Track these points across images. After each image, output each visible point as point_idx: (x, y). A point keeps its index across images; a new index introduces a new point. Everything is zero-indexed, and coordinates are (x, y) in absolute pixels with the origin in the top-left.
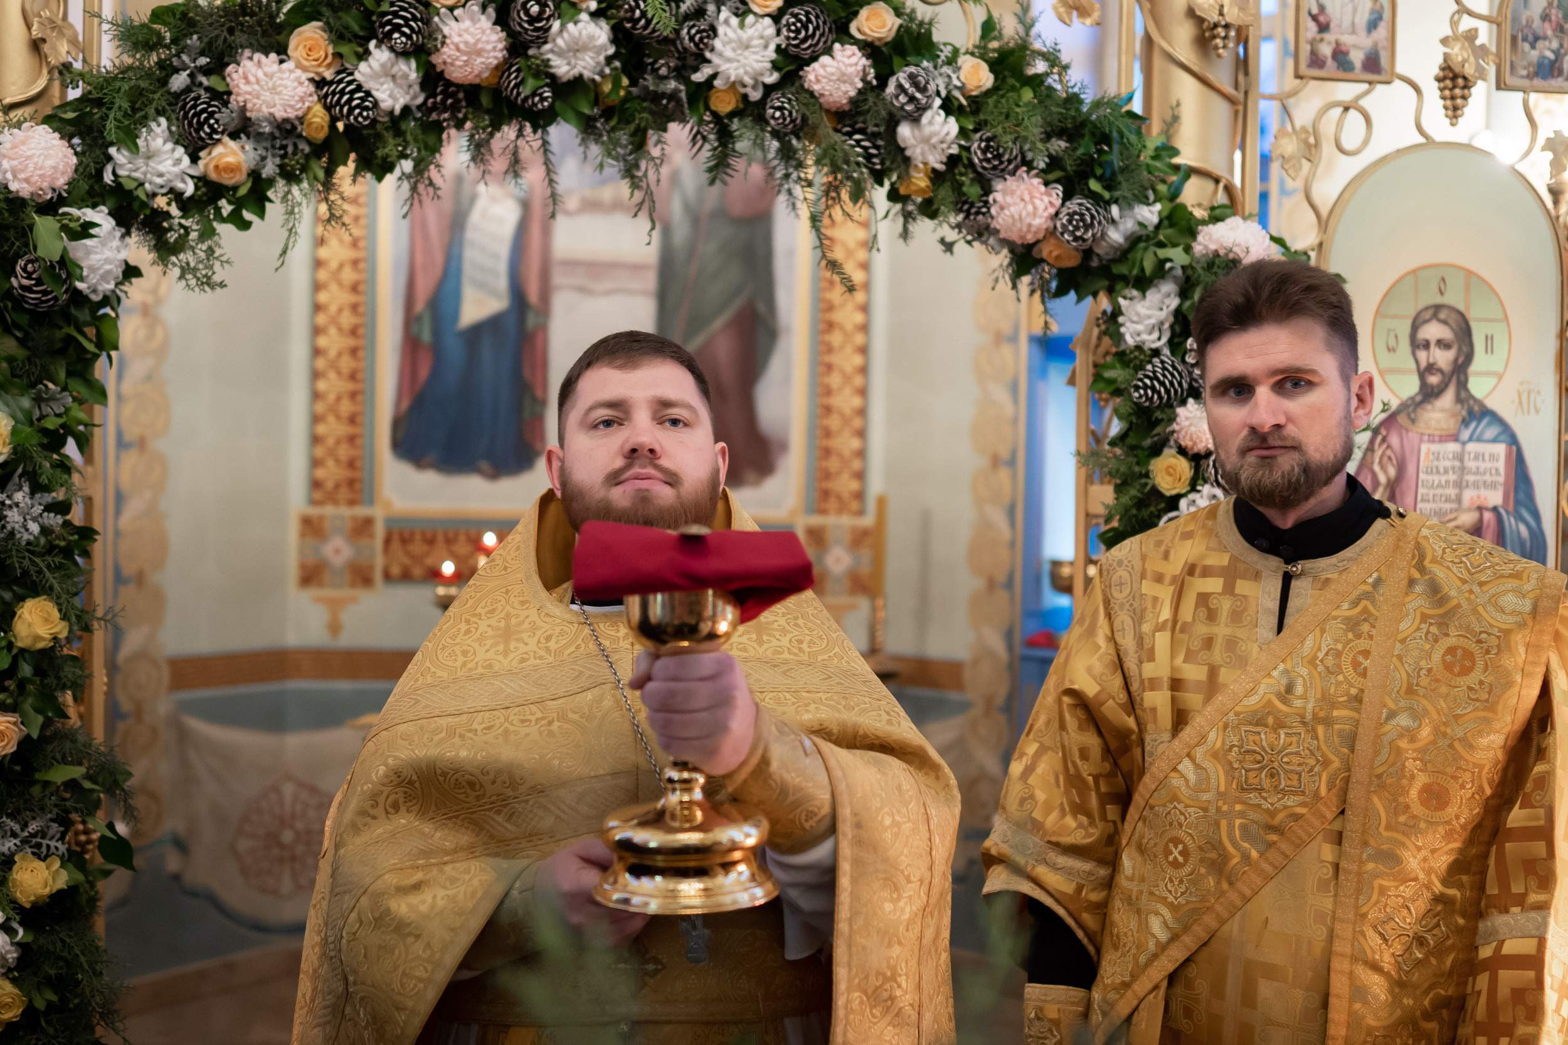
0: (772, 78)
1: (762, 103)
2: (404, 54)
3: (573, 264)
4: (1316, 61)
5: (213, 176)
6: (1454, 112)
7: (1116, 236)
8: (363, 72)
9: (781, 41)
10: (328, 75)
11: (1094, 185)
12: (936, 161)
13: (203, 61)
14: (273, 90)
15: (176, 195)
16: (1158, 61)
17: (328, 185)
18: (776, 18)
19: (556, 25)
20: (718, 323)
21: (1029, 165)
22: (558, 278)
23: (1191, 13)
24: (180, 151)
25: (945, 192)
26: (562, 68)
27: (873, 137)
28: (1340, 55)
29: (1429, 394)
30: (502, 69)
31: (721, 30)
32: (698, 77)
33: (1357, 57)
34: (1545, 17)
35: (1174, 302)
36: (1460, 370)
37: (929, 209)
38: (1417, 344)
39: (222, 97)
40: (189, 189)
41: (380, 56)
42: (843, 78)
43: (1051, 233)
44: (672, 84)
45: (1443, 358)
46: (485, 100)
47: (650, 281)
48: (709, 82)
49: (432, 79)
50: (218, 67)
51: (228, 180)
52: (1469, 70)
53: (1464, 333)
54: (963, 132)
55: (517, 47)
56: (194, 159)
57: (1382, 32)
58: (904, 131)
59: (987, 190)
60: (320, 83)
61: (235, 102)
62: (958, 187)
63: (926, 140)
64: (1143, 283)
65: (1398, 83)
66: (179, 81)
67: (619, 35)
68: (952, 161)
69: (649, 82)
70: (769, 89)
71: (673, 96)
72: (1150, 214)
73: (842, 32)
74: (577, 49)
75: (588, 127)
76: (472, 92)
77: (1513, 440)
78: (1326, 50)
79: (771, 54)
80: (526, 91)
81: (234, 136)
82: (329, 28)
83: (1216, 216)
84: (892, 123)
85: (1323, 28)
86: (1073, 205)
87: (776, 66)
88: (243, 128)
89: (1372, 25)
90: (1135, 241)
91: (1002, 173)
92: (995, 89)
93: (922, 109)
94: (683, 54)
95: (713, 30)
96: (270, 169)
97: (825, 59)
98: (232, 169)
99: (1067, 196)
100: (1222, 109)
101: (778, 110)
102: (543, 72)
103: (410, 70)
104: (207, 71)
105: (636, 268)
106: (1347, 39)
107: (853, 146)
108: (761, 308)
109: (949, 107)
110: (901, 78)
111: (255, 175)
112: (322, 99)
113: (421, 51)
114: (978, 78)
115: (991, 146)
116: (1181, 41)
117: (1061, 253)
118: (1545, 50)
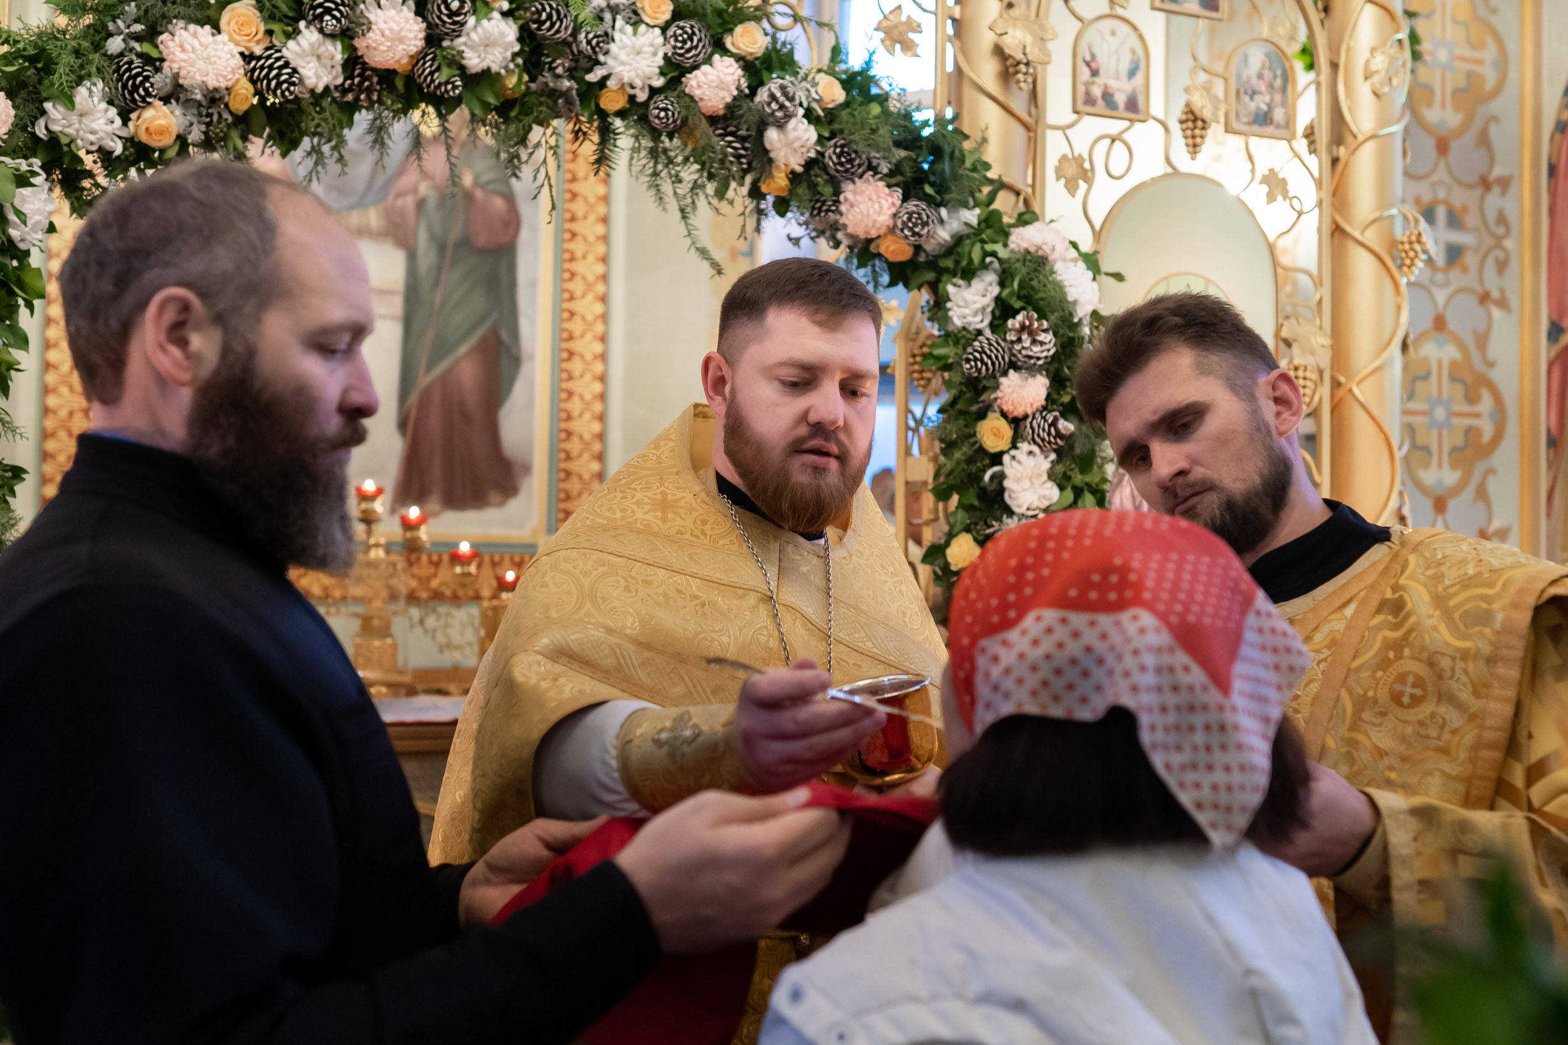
0: (659, 82)
1: (646, 104)
2: (332, 36)
4: (1090, 100)
5: (144, 138)
6: (1194, 148)
7: (944, 235)
8: (292, 50)
9: (668, 49)
10: (258, 50)
11: (928, 189)
12: (796, 164)
13: (138, 28)
14: (207, 60)
15: (105, 156)
16: (968, 92)
17: (240, 152)
18: (664, 29)
19: (471, 21)
20: (463, 350)
21: (873, 168)
23: (999, 51)
24: (113, 112)
25: (802, 190)
26: (474, 62)
27: (743, 139)
28: (1107, 96)
30: (419, 58)
31: (617, 35)
32: (592, 77)
33: (1121, 99)
34: (1260, 76)
35: (995, 290)
37: (782, 207)
39: (155, 63)
40: (118, 148)
41: (309, 36)
42: (721, 86)
43: (892, 230)
44: (567, 84)
46: (399, 84)
48: (602, 83)
49: (353, 63)
50: (151, 34)
51: (155, 142)
52: (1207, 114)
54: (821, 140)
55: (433, 39)
56: (125, 121)
57: (1139, 79)
58: (772, 135)
59: (837, 192)
60: (247, 57)
61: (169, 68)
62: (813, 187)
63: (789, 144)
64: (968, 274)
65: (1151, 122)
66: (115, 45)
67: (526, 35)
68: (810, 164)
69: (547, 78)
70: (653, 91)
71: (565, 94)
72: (972, 216)
73: (719, 47)
74: (488, 44)
75: (487, 119)
76: (387, 76)
78: (1097, 92)
79: (659, 61)
80: (440, 77)
81: (166, 100)
82: (260, 8)
83: (1020, 222)
84: (762, 126)
85: (1095, 73)
86: (912, 205)
87: (662, 73)
88: (175, 93)
89: (1132, 73)
90: (958, 240)
91: (851, 176)
92: (846, 104)
93: (789, 116)
94: (577, 57)
95: (608, 37)
96: (195, 134)
97: (705, 68)
98: (162, 131)
99: (905, 199)
100: (1019, 132)
101: (663, 110)
102: (455, 63)
103: (336, 52)
104: (138, 38)
106: (1113, 84)
107: (727, 146)
108: (504, 335)
109: (809, 115)
110: (773, 85)
111: (182, 141)
112: (250, 75)
113: (346, 35)
114: (833, 93)
115: (847, 154)
116: (987, 72)
117: (896, 249)
118: (1261, 103)
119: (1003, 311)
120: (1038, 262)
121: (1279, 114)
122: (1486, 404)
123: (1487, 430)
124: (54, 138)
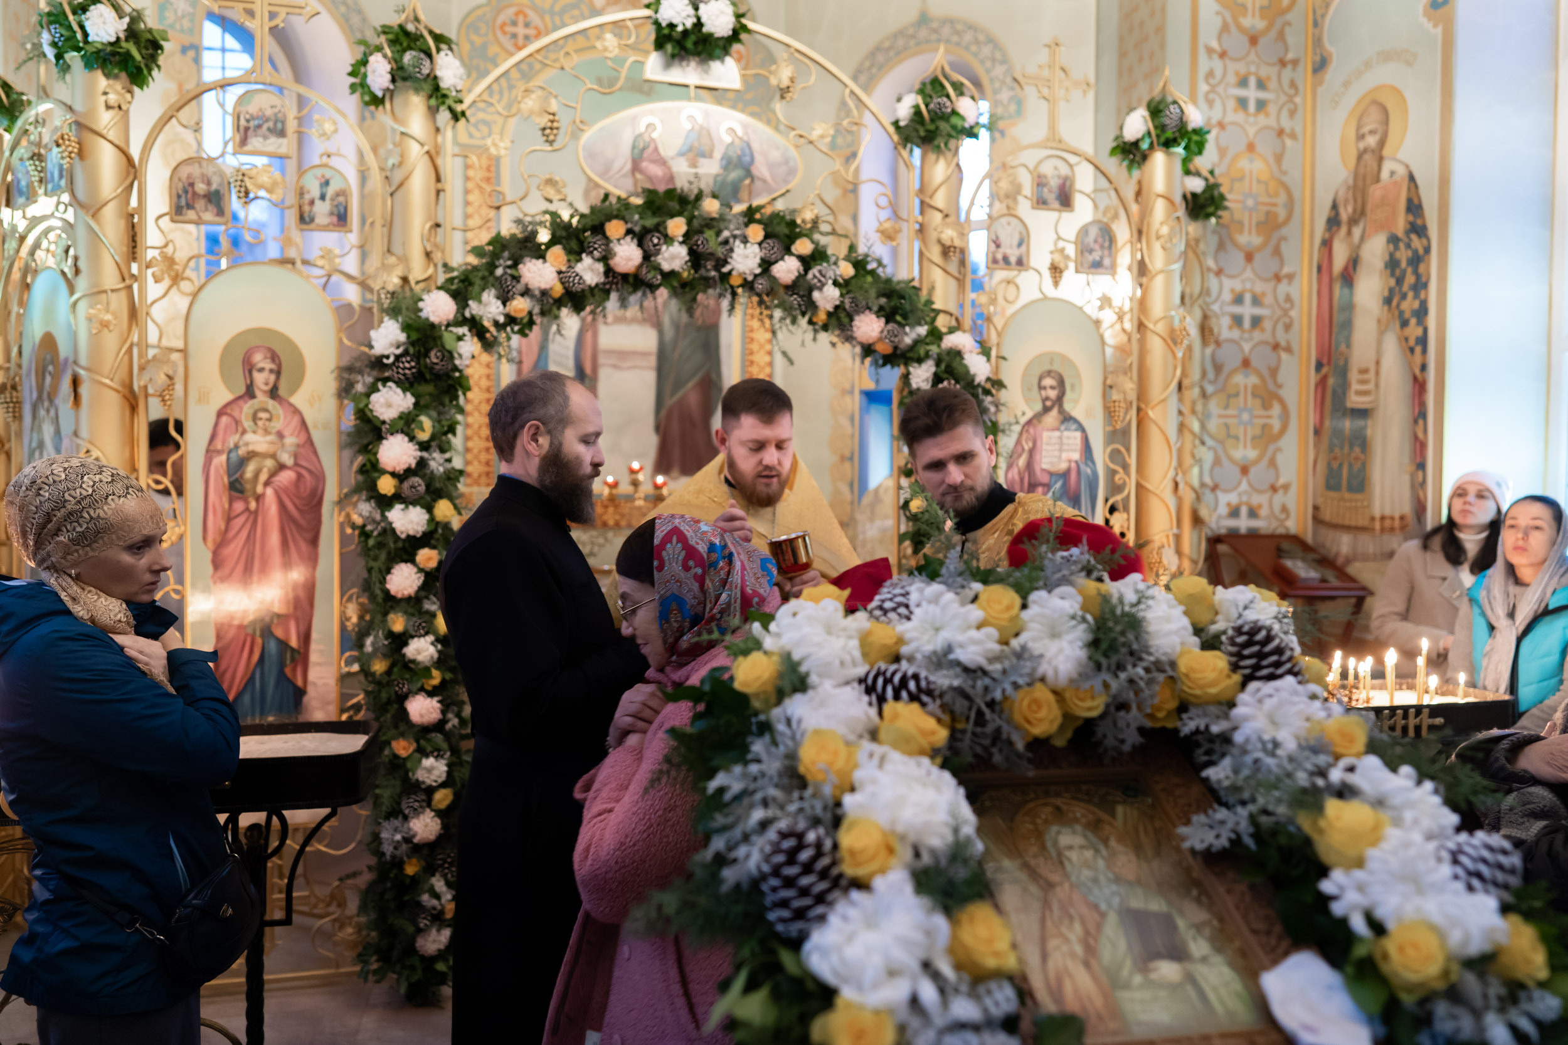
0: (758, 271)
1: (752, 282)
2: (599, 260)
3: (610, 352)
4: (995, 261)
5: (513, 314)
6: (1056, 283)
7: (908, 341)
8: (579, 268)
9: (762, 254)
10: (564, 269)
11: (898, 318)
12: (830, 308)
13: (509, 263)
14: (541, 276)
15: (496, 324)
16: (925, 262)
17: (557, 317)
18: (760, 244)
19: (664, 248)
20: (690, 385)
21: (869, 309)
22: (602, 360)
23: (939, 241)
24: (499, 303)
25: (833, 321)
26: (666, 267)
27: (802, 297)
28: (1006, 259)
29: (1046, 410)
30: (640, 266)
31: (736, 250)
32: (725, 270)
33: (1013, 260)
34: (1096, 241)
35: (933, 369)
36: (1060, 399)
37: (825, 328)
38: (1041, 388)
39: (517, 278)
40: (501, 319)
41: (587, 260)
42: (789, 271)
43: (880, 339)
44: (713, 273)
45: (1053, 394)
46: (631, 280)
47: (653, 361)
48: (730, 273)
49: (609, 271)
50: (515, 266)
51: (519, 315)
52: (1062, 266)
53: (1061, 383)
54: (842, 295)
55: (647, 257)
56: (504, 304)
57: (1024, 248)
58: (816, 295)
59: (851, 320)
60: (560, 272)
61: (523, 281)
62: (839, 319)
63: (825, 298)
64: (920, 361)
65: (1031, 272)
66: (499, 272)
67: (692, 252)
68: (837, 308)
69: (702, 272)
70: (756, 276)
71: (713, 278)
72: (922, 330)
73: (788, 251)
74: (673, 257)
75: (674, 293)
76: (625, 277)
77: (1083, 430)
78: (999, 256)
79: (758, 260)
80: (650, 276)
81: (522, 295)
82: (565, 248)
83: (951, 331)
84: (811, 289)
85: (998, 246)
86: (891, 326)
87: (760, 265)
88: (526, 292)
89: (1020, 245)
90: (917, 342)
91: (858, 312)
92: (855, 276)
93: (823, 285)
94: (718, 260)
95: (732, 250)
96: (536, 310)
97: (781, 263)
98: (521, 310)
99: (887, 322)
100: (953, 283)
101: (760, 284)
102: (658, 268)
103: (600, 267)
104: (509, 267)
105: (644, 355)
106: (1009, 252)
107: (794, 300)
108: (714, 376)
109: (836, 283)
110: (814, 271)
111: (530, 314)
112: (560, 280)
113: (605, 259)
114: (846, 270)
115: (854, 301)
116: (935, 253)
117: (884, 348)
118: (1096, 256)
119: (937, 379)
120: (956, 354)
121: (1107, 262)
122: (1276, 410)
123: (1276, 425)
124: (473, 318)
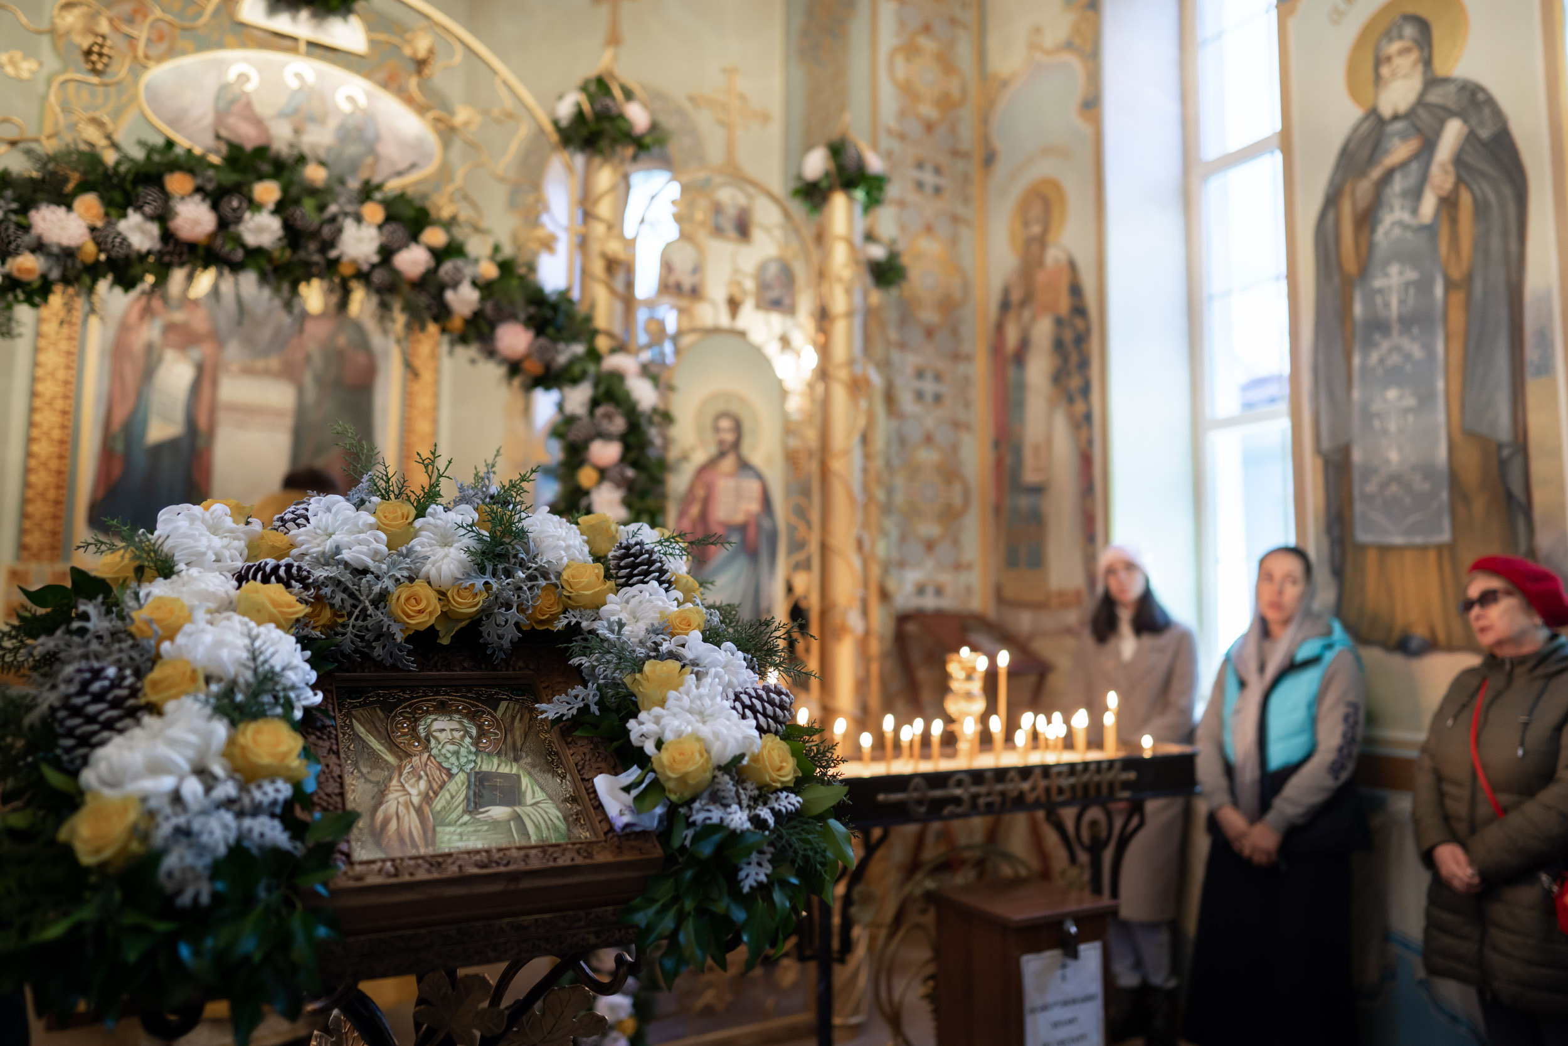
0: (375, 259)
1: (369, 273)
2: (152, 219)
3: (234, 408)
4: (667, 287)
5: (16, 274)
6: (733, 315)
7: (562, 359)
8: (123, 226)
9: (384, 239)
10: (99, 224)
11: (551, 332)
12: (467, 314)
13: (14, 206)
14: (63, 228)
16: (588, 277)
17: (91, 290)
18: (379, 227)
19: (247, 215)
21: (516, 317)
22: (222, 416)
23: (603, 254)
25: (472, 331)
26: (251, 240)
27: (431, 296)
28: (678, 286)
29: (722, 454)
30: (213, 236)
31: (347, 229)
32: (333, 254)
34: (775, 279)
35: (591, 391)
36: (736, 445)
37: (463, 339)
38: (717, 429)
39: (26, 228)
41: (134, 218)
42: (415, 263)
43: (529, 356)
44: (316, 258)
45: (729, 437)
46: (201, 252)
48: (339, 259)
49: (167, 236)
50: (24, 211)
51: (25, 278)
52: (739, 299)
53: (738, 428)
54: (482, 299)
55: (224, 224)
56: (3, 262)
58: (449, 295)
59: (494, 330)
60: (93, 229)
61: (35, 232)
62: (478, 329)
63: (461, 301)
64: (575, 381)
65: (707, 304)
67: (287, 226)
68: (475, 313)
69: (302, 254)
70: (373, 266)
71: (316, 264)
72: (580, 349)
73: (415, 239)
74: (260, 230)
75: (263, 278)
76: (191, 245)
77: (759, 476)
78: (672, 283)
79: (376, 246)
80: (228, 249)
81: (33, 251)
82: (102, 198)
83: (613, 351)
84: (442, 288)
85: (671, 271)
86: (542, 341)
87: (378, 253)
88: (39, 247)
89: (695, 272)
90: (573, 362)
91: (502, 321)
92: (500, 279)
93: (459, 284)
94: (322, 241)
95: (340, 231)
96: (55, 274)
97: (405, 252)
98: (29, 271)
99: (537, 335)
100: (617, 302)
101: (378, 277)
102: (238, 241)
103: (154, 229)
104: (15, 212)
105: (278, 413)
106: (682, 279)
107: (423, 300)
109: (475, 284)
110: (447, 267)
111: (44, 277)
112: (94, 239)
113: (163, 217)
114: (489, 270)
115: (498, 308)
116: (598, 267)
117: (534, 367)
118: (775, 294)
119: (595, 403)
120: (617, 377)
121: (787, 301)
